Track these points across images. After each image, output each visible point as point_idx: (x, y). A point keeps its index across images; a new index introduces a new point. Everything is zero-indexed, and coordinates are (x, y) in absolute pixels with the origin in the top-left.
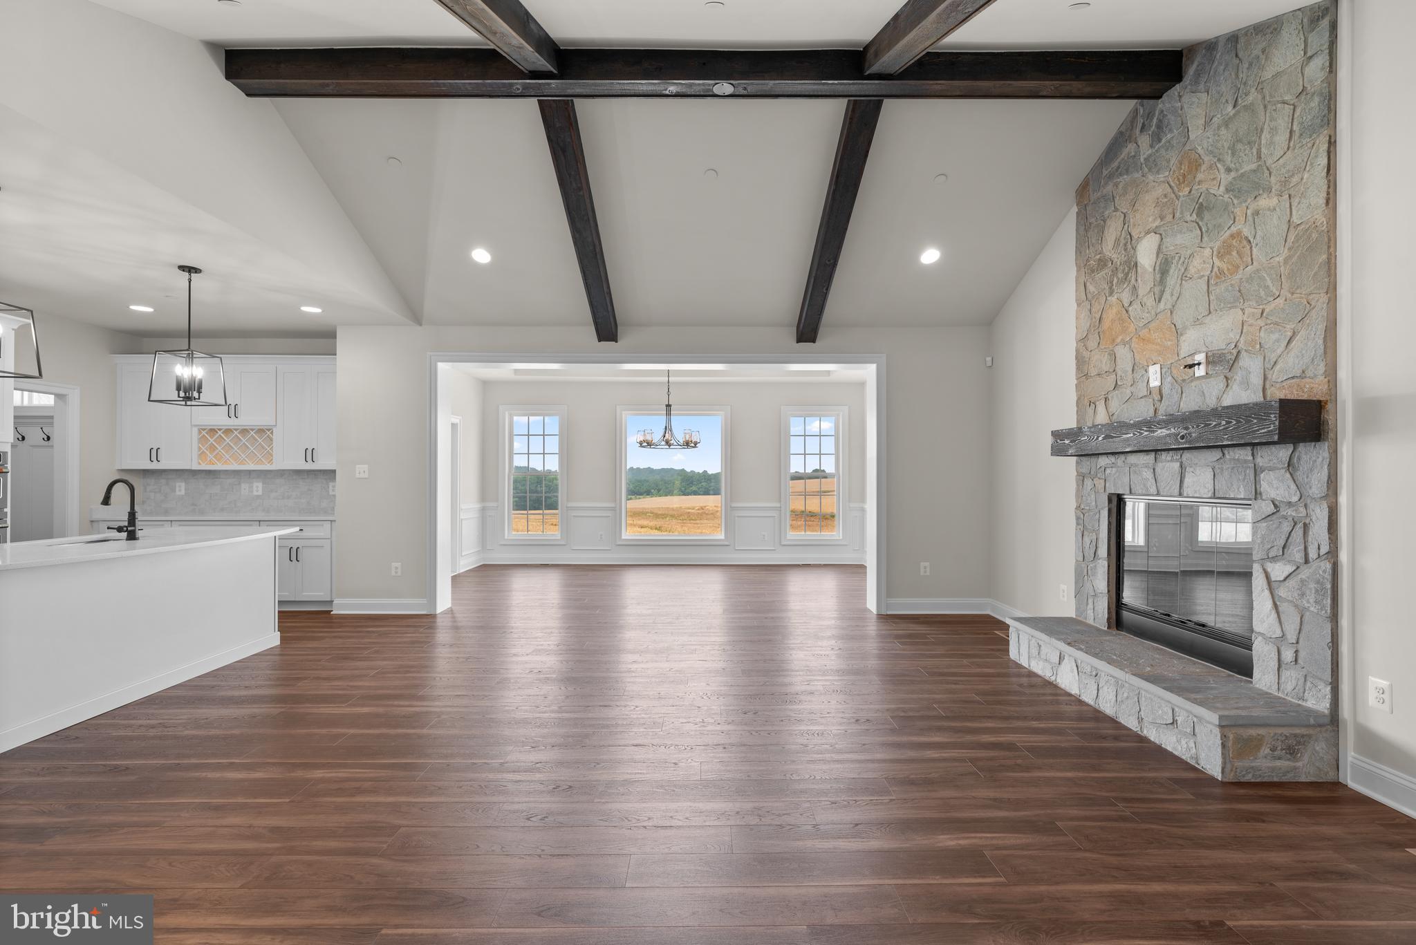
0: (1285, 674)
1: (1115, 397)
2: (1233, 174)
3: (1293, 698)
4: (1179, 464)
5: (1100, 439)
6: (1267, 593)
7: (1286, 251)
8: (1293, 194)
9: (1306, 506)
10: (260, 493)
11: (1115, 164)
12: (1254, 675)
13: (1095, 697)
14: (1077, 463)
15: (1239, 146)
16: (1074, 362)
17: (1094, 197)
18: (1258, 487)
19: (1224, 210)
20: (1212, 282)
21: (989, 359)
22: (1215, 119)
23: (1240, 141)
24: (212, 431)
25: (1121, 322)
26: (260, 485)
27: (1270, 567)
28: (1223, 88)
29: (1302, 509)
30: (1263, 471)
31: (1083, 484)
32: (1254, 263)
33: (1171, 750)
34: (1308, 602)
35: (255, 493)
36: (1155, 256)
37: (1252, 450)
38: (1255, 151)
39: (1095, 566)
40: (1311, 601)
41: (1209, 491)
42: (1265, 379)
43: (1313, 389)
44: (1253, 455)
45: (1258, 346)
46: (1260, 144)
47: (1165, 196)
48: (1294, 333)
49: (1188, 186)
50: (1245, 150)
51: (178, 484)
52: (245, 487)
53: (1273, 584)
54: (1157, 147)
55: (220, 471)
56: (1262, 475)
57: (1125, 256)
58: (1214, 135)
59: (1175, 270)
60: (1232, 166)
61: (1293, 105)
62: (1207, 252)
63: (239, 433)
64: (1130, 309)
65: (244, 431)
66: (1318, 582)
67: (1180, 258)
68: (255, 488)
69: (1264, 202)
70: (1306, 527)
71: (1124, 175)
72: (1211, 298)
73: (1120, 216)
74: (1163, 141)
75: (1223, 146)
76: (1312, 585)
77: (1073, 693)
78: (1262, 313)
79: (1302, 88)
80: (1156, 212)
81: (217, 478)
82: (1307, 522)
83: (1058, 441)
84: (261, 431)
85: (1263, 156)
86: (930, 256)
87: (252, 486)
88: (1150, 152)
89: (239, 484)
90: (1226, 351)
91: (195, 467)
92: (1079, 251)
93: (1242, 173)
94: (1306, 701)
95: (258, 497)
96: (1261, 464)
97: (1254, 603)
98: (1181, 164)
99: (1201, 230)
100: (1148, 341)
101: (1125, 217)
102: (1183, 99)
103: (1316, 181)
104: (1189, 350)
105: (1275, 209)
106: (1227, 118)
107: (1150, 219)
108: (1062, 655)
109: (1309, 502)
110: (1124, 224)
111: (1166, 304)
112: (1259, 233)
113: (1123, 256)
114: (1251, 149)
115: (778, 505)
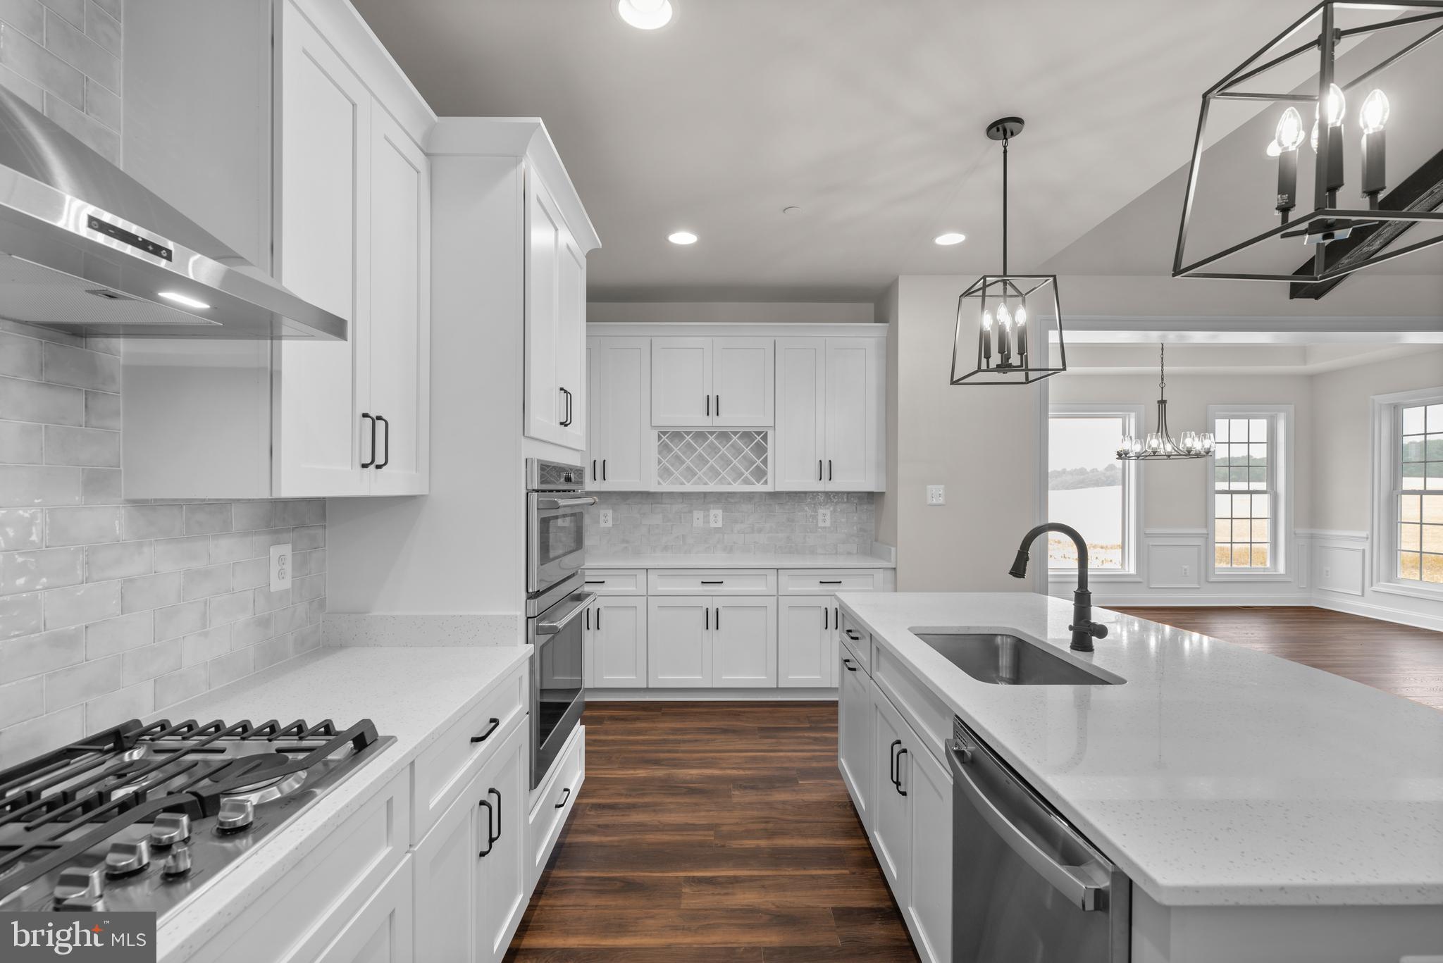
10: (720, 524)
24: (677, 435)
26: (720, 513)
35: (713, 525)
51: (602, 512)
52: (698, 515)
55: (662, 493)
63: (716, 438)
65: (724, 436)
68: (712, 518)
81: (658, 503)
84: (747, 436)
87: (709, 515)
89: (691, 512)
91: (653, 488)
95: (717, 530)
115: (1204, 531)
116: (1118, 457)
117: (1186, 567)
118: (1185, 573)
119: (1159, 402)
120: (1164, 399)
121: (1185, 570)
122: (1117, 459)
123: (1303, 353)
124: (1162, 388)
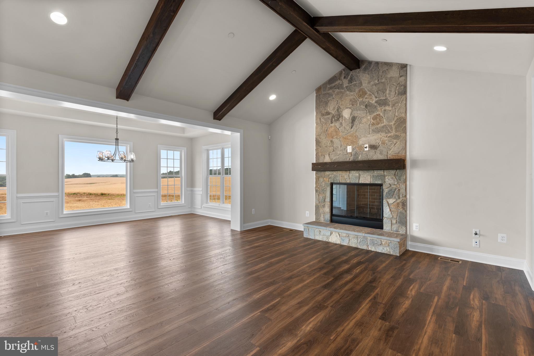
0: (393, 226)
1: (333, 154)
2: (377, 99)
3: (396, 232)
4: (358, 174)
5: (335, 166)
6: (388, 207)
7: (394, 122)
8: (396, 108)
9: (399, 185)
11: (333, 85)
12: (384, 228)
13: (348, 243)
14: (316, 173)
15: (380, 92)
16: (315, 142)
17: (323, 93)
18: (385, 180)
19: (375, 107)
20: (370, 126)
21: (270, 137)
22: (371, 83)
23: (380, 90)
25: (336, 132)
27: (388, 200)
28: (374, 75)
29: (398, 185)
30: (387, 176)
31: (319, 180)
32: (384, 123)
33: (380, 252)
34: (400, 208)
36: (350, 115)
37: (383, 171)
38: (385, 94)
39: (324, 205)
40: (401, 208)
41: (369, 182)
42: (387, 153)
43: (401, 156)
44: (384, 172)
45: (386, 144)
46: (386, 93)
47: (354, 99)
48: (396, 142)
49: (362, 98)
50: (381, 93)
53: (389, 205)
54: (350, 85)
56: (386, 177)
57: (338, 113)
58: (371, 87)
59: (357, 120)
60: (377, 96)
61: (396, 86)
62: (369, 117)
64: (339, 129)
66: (402, 203)
67: (359, 117)
69: (387, 108)
70: (399, 190)
71: (337, 89)
72: (370, 130)
73: (336, 101)
74: (353, 83)
75: (374, 90)
76: (401, 204)
77: (337, 243)
78: (387, 136)
79: (399, 83)
80: (350, 103)
82: (399, 189)
83: (315, 166)
85: (387, 96)
86: (273, 97)
88: (348, 85)
90: (375, 145)
92: (317, 108)
93: (381, 99)
94: (399, 232)
96: (386, 175)
97: (384, 210)
98: (360, 92)
99: (367, 111)
100: (347, 139)
101: (337, 101)
102: (360, 74)
103: (402, 106)
104: (363, 143)
105: (391, 111)
106: (375, 83)
107: (348, 104)
108: (331, 233)
109: (400, 184)
110: (337, 104)
111: (354, 129)
112: (386, 116)
113: (337, 113)
114: (384, 94)
115: (156, 190)
116: (99, 159)
117: (149, 204)
118: (150, 206)
119: (116, 139)
120: (118, 138)
121: (150, 205)
122: (98, 160)
123: (183, 130)
124: (117, 134)
